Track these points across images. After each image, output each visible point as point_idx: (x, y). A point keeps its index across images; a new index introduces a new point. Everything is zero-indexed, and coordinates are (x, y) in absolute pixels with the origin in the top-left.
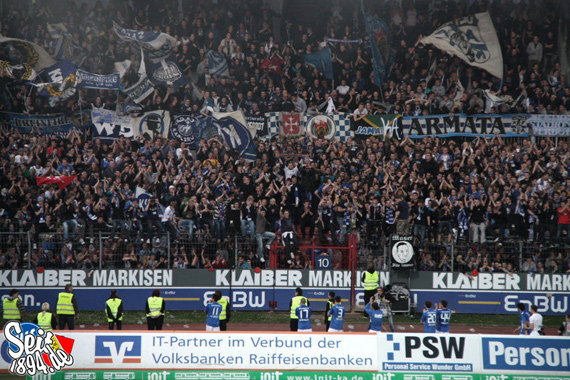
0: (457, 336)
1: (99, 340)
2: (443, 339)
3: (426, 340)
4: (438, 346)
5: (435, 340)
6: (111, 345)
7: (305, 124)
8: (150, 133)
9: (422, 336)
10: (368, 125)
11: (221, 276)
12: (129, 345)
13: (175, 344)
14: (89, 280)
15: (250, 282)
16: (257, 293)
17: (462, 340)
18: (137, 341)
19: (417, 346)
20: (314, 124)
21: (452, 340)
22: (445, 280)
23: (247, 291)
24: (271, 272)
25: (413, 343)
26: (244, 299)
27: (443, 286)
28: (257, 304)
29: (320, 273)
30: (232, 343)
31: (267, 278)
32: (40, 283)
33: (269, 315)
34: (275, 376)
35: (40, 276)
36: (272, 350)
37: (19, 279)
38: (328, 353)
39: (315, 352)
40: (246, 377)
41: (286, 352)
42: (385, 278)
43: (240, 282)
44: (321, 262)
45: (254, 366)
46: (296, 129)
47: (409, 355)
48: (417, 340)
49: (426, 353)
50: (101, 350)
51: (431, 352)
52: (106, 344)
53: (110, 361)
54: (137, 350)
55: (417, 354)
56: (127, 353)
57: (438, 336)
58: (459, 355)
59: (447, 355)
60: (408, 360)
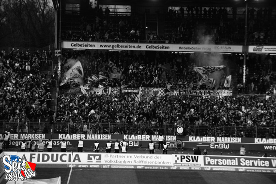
0: (196, 156)
1: (89, 155)
2: (192, 157)
3: (187, 157)
4: (190, 158)
5: (189, 157)
6: (92, 157)
7: (151, 91)
8: (105, 93)
9: (185, 155)
10: (169, 92)
11: (125, 137)
12: (98, 157)
13: (111, 157)
14: (86, 137)
15: (134, 139)
16: (136, 142)
18: (100, 156)
19: (184, 158)
20: (154, 92)
21: (195, 157)
22: (193, 139)
23: (133, 141)
24: (140, 136)
25: (183, 157)
26: (132, 144)
27: (192, 140)
28: (136, 145)
29: (155, 136)
30: (128, 157)
31: (139, 137)
32: (71, 138)
33: (140, 149)
34: (142, 167)
35: (71, 136)
36: (141, 159)
37: (65, 137)
38: (157, 160)
39: (153, 160)
40: (132, 167)
41: (145, 160)
42: (175, 138)
43: (131, 138)
44: (155, 133)
45: (135, 164)
46: (148, 93)
47: (181, 161)
48: (184, 157)
49: (187, 161)
50: (89, 158)
51: (188, 160)
52: (91, 157)
53: (92, 162)
54: (100, 159)
55: (184, 161)
56: (97, 160)
57: (190, 155)
58: (197, 161)
59: (193, 161)
60: (181, 163)
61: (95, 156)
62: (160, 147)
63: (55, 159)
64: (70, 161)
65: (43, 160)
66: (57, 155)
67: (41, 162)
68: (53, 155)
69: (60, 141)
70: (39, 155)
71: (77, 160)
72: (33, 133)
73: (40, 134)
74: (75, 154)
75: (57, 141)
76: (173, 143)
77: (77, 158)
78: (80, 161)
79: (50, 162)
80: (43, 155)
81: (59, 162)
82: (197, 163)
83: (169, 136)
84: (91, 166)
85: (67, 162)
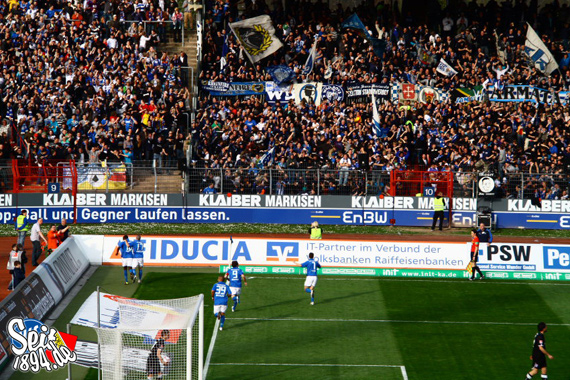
0: (525, 246)
1: (269, 245)
2: (515, 247)
3: (502, 248)
4: (511, 252)
5: (509, 248)
6: (277, 248)
7: (418, 92)
8: (307, 98)
9: (499, 245)
10: (464, 96)
11: (355, 201)
12: (290, 249)
13: (323, 249)
14: (263, 202)
15: (376, 205)
16: (381, 213)
17: (529, 248)
18: (296, 246)
19: (496, 252)
20: (424, 94)
21: (522, 248)
22: (517, 205)
23: (374, 212)
24: (391, 199)
25: (493, 250)
26: (372, 217)
27: (515, 209)
28: (381, 221)
29: (426, 199)
30: (363, 248)
31: (388, 203)
32: (229, 204)
33: (390, 229)
34: (394, 273)
35: (229, 199)
36: (392, 254)
37: (215, 201)
38: (432, 256)
39: (422, 255)
40: (372, 273)
41: (401, 255)
42: (473, 203)
43: (369, 205)
44: (427, 191)
45: (378, 265)
46: (412, 96)
47: (490, 258)
48: (496, 247)
49: (502, 257)
50: (271, 252)
51: (506, 257)
52: (274, 248)
53: (277, 259)
54: (295, 253)
55: (496, 258)
56: (289, 254)
57: (511, 245)
58: (526, 259)
59: (518, 259)
60: (489, 262)
61: (283, 246)
62: (437, 225)
63: (190, 253)
64: (225, 257)
65: (164, 256)
66: (196, 244)
67: (158, 260)
68: (185, 244)
69: (202, 210)
70: (154, 243)
71: (241, 255)
72: (140, 193)
73: (156, 195)
74: (237, 241)
75: (194, 211)
76: (470, 215)
77: (242, 251)
78: (248, 258)
79: (179, 260)
80: (164, 244)
81: (201, 260)
82: (526, 263)
83: (460, 199)
84: (275, 270)
85: (220, 261)
